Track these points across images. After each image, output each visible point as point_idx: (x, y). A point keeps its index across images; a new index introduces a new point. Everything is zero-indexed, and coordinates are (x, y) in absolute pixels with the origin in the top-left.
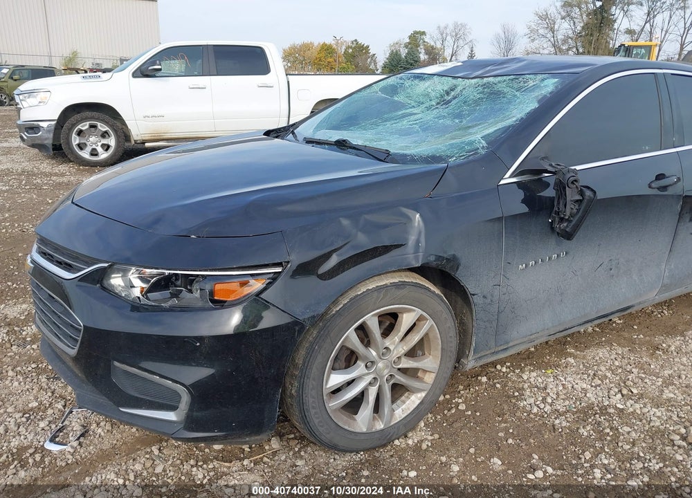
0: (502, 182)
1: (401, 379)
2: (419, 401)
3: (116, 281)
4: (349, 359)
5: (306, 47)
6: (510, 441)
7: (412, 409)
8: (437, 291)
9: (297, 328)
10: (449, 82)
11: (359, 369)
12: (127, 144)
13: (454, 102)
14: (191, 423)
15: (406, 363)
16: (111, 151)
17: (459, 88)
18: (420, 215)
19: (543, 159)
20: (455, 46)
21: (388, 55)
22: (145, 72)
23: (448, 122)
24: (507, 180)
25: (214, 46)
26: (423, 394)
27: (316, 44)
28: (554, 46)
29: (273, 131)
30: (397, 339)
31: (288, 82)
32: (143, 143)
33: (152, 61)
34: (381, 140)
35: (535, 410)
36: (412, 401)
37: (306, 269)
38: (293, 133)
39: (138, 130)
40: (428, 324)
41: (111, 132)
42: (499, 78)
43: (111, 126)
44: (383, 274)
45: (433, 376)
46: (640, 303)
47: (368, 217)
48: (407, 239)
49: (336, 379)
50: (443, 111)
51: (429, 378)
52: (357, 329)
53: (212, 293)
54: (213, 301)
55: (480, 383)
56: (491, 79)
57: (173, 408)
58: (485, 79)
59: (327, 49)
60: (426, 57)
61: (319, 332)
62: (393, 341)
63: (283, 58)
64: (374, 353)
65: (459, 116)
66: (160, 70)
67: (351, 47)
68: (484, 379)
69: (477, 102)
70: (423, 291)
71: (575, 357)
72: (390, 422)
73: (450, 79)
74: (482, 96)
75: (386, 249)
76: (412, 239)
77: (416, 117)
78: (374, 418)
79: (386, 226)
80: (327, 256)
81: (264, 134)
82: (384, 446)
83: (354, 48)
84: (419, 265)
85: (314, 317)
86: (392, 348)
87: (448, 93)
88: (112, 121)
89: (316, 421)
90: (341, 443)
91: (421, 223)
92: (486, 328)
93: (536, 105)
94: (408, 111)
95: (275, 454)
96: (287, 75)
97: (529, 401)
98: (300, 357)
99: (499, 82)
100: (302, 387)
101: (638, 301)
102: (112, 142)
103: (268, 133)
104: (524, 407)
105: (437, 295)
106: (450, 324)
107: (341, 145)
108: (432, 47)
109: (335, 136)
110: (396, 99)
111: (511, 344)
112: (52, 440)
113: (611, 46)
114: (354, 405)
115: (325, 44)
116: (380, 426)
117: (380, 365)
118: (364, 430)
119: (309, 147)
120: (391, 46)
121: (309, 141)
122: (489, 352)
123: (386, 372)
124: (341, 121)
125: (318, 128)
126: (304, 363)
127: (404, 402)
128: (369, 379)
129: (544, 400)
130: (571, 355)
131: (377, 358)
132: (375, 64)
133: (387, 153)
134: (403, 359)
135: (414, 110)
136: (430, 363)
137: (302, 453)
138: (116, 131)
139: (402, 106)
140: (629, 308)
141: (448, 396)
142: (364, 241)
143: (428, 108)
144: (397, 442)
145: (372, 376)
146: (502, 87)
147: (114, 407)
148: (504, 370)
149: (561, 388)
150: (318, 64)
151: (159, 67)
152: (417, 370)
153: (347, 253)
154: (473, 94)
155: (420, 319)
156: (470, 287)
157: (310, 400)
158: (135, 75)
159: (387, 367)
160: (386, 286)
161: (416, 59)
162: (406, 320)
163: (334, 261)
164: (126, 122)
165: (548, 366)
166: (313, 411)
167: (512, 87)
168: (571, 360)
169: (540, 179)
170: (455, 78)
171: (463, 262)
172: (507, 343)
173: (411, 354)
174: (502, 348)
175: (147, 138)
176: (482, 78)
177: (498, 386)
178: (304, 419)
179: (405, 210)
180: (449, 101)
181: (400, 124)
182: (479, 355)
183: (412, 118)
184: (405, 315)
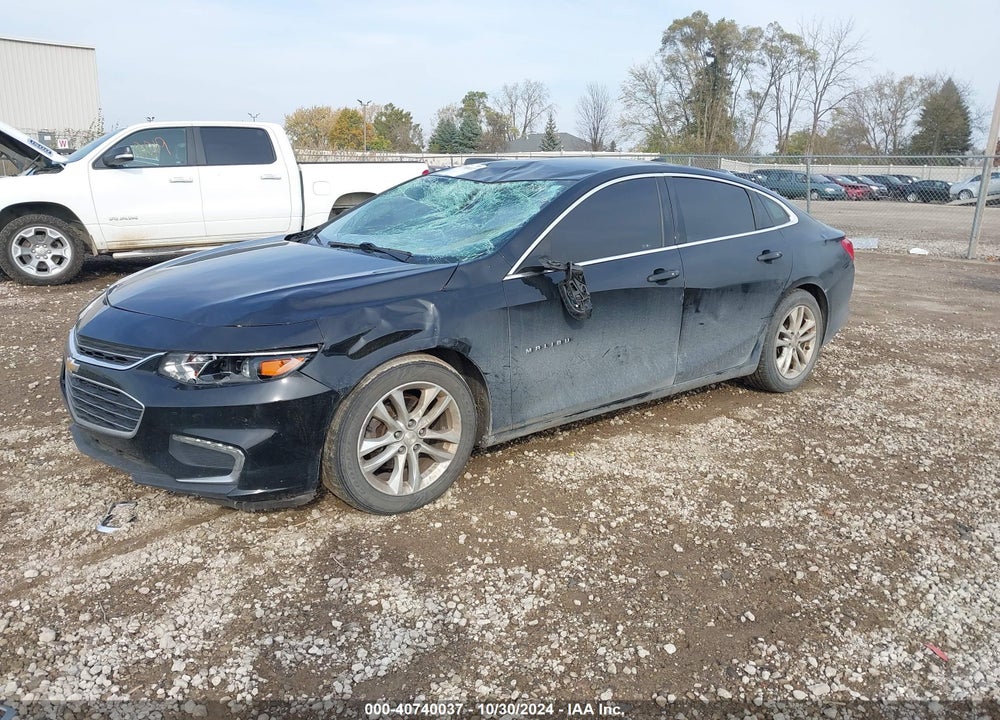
0: (506, 278)
1: (426, 448)
2: (444, 470)
3: (170, 368)
4: (380, 428)
5: (320, 114)
6: (525, 500)
7: (438, 476)
8: (454, 371)
9: (333, 397)
10: (471, 186)
11: (389, 438)
12: (87, 256)
13: (476, 206)
14: (245, 481)
15: (431, 435)
16: (66, 265)
17: (481, 193)
18: (436, 305)
19: (542, 257)
20: (529, 113)
21: (436, 125)
22: (109, 161)
23: (470, 227)
24: (511, 275)
25: (201, 127)
26: (448, 463)
27: (334, 109)
28: (657, 114)
29: (294, 235)
30: (421, 412)
31: (300, 172)
32: (110, 253)
33: (120, 147)
34: (406, 243)
35: (551, 480)
36: (440, 469)
37: (339, 349)
38: (316, 237)
39: (104, 235)
40: (448, 399)
41: (65, 239)
42: (515, 184)
43: (66, 233)
44: (406, 354)
45: (456, 446)
46: (657, 391)
47: (388, 306)
48: (423, 326)
49: (368, 446)
50: (465, 215)
51: (453, 449)
52: (385, 402)
53: (259, 371)
54: (262, 377)
55: (507, 465)
56: (508, 184)
57: (227, 472)
58: (503, 184)
59: (350, 118)
60: (490, 128)
61: (352, 403)
62: (418, 414)
63: (285, 129)
64: (401, 425)
65: (479, 221)
66: (132, 159)
67: (385, 115)
68: (511, 462)
69: (496, 207)
70: (441, 369)
71: (598, 442)
72: (419, 487)
73: (472, 183)
74: (500, 200)
75: (406, 334)
76: (428, 325)
77: (440, 221)
78: (404, 485)
79: (407, 314)
80: (357, 338)
81: (285, 239)
82: (415, 509)
83: (390, 116)
84: (435, 346)
85: (346, 388)
86: (417, 420)
87: (470, 198)
88: (65, 225)
89: (353, 481)
90: (376, 503)
91: (437, 314)
92: (501, 405)
93: (539, 210)
94: (434, 214)
95: (315, 521)
96: (298, 163)
97: (549, 475)
98: (336, 424)
99: (514, 187)
100: (338, 450)
101: (656, 388)
102: (67, 252)
103: (288, 238)
104: (543, 478)
105: (454, 374)
106: (468, 399)
107: (367, 248)
108: (497, 114)
109: (359, 240)
110: (422, 202)
111: (527, 423)
112: (104, 524)
113: (729, 115)
114: (386, 469)
115: (346, 112)
116: (410, 490)
117: (407, 435)
118: (396, 493)
119: (334, 251)
120: (440, 113)
121: (335, 246)
122: (507, 429)
123: (413, 441)
124: (366, 225)
125: (343, 230)
126: (340, 428)
127: (431, 471)
128: (397, 447)
129: (562, 473)
130: (595, 441)
131: (404, 429)
132: (420, 137)
133: (409, 255)
134: (427, 430)
135: (439, 215)
136: (453, 434)
137: (341, 519)
138: (72, 239)
139: (429, 210)
140: (646, 394)
141: (475, 475)
142: (386, 327)
143: (453, 213)
144: (426, 507)
145: (400, 445)
146: (516, 192)
147: (171, 479)
148: (531, 454)
149: (579, 464)
150: (340, 138)
151: (131, 156)
152: (442, 441)
153: (373, 336)
154: (492, 199)
155: (440, 395)
156: (483, 367)
157: (346, 461)
158: (96, 165)
159: (414, 437)
160: (407, 365)
161: (475, 131)
162: (428, 395)
163: (362, 342)
164: (87, 227)
165: (571, 450)
166: (349, 472)
167: (525, 193)
168: (595, 445)
169: (543, 275)
170: (477, 182)
171: (474, 345)
172: (524, 421)
173: (434, 425)
174: (519, 425)
175: (114, 247)
176: (501, 182)
177: (522, 465)
178: (342, 480)
179: (421, 301)
180: (472, 206)
181: (424, 229)
182: (498, 431)
183: (437, 222)
184: (427, 391)
